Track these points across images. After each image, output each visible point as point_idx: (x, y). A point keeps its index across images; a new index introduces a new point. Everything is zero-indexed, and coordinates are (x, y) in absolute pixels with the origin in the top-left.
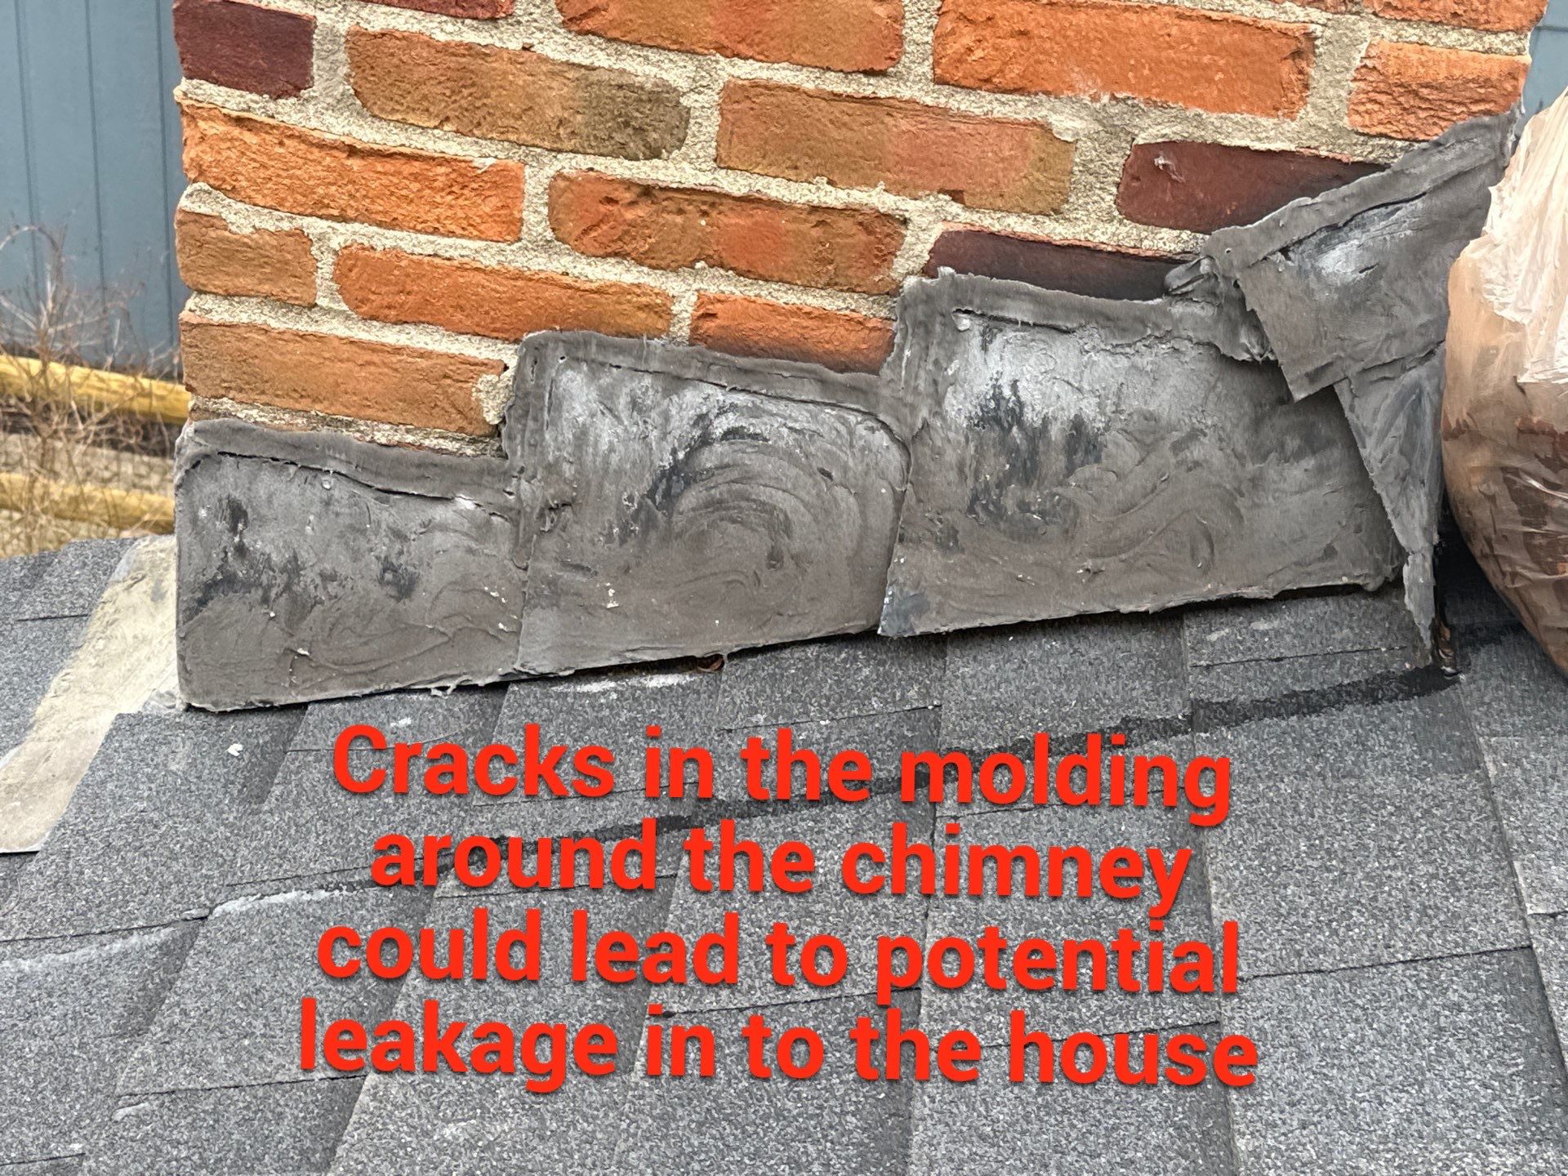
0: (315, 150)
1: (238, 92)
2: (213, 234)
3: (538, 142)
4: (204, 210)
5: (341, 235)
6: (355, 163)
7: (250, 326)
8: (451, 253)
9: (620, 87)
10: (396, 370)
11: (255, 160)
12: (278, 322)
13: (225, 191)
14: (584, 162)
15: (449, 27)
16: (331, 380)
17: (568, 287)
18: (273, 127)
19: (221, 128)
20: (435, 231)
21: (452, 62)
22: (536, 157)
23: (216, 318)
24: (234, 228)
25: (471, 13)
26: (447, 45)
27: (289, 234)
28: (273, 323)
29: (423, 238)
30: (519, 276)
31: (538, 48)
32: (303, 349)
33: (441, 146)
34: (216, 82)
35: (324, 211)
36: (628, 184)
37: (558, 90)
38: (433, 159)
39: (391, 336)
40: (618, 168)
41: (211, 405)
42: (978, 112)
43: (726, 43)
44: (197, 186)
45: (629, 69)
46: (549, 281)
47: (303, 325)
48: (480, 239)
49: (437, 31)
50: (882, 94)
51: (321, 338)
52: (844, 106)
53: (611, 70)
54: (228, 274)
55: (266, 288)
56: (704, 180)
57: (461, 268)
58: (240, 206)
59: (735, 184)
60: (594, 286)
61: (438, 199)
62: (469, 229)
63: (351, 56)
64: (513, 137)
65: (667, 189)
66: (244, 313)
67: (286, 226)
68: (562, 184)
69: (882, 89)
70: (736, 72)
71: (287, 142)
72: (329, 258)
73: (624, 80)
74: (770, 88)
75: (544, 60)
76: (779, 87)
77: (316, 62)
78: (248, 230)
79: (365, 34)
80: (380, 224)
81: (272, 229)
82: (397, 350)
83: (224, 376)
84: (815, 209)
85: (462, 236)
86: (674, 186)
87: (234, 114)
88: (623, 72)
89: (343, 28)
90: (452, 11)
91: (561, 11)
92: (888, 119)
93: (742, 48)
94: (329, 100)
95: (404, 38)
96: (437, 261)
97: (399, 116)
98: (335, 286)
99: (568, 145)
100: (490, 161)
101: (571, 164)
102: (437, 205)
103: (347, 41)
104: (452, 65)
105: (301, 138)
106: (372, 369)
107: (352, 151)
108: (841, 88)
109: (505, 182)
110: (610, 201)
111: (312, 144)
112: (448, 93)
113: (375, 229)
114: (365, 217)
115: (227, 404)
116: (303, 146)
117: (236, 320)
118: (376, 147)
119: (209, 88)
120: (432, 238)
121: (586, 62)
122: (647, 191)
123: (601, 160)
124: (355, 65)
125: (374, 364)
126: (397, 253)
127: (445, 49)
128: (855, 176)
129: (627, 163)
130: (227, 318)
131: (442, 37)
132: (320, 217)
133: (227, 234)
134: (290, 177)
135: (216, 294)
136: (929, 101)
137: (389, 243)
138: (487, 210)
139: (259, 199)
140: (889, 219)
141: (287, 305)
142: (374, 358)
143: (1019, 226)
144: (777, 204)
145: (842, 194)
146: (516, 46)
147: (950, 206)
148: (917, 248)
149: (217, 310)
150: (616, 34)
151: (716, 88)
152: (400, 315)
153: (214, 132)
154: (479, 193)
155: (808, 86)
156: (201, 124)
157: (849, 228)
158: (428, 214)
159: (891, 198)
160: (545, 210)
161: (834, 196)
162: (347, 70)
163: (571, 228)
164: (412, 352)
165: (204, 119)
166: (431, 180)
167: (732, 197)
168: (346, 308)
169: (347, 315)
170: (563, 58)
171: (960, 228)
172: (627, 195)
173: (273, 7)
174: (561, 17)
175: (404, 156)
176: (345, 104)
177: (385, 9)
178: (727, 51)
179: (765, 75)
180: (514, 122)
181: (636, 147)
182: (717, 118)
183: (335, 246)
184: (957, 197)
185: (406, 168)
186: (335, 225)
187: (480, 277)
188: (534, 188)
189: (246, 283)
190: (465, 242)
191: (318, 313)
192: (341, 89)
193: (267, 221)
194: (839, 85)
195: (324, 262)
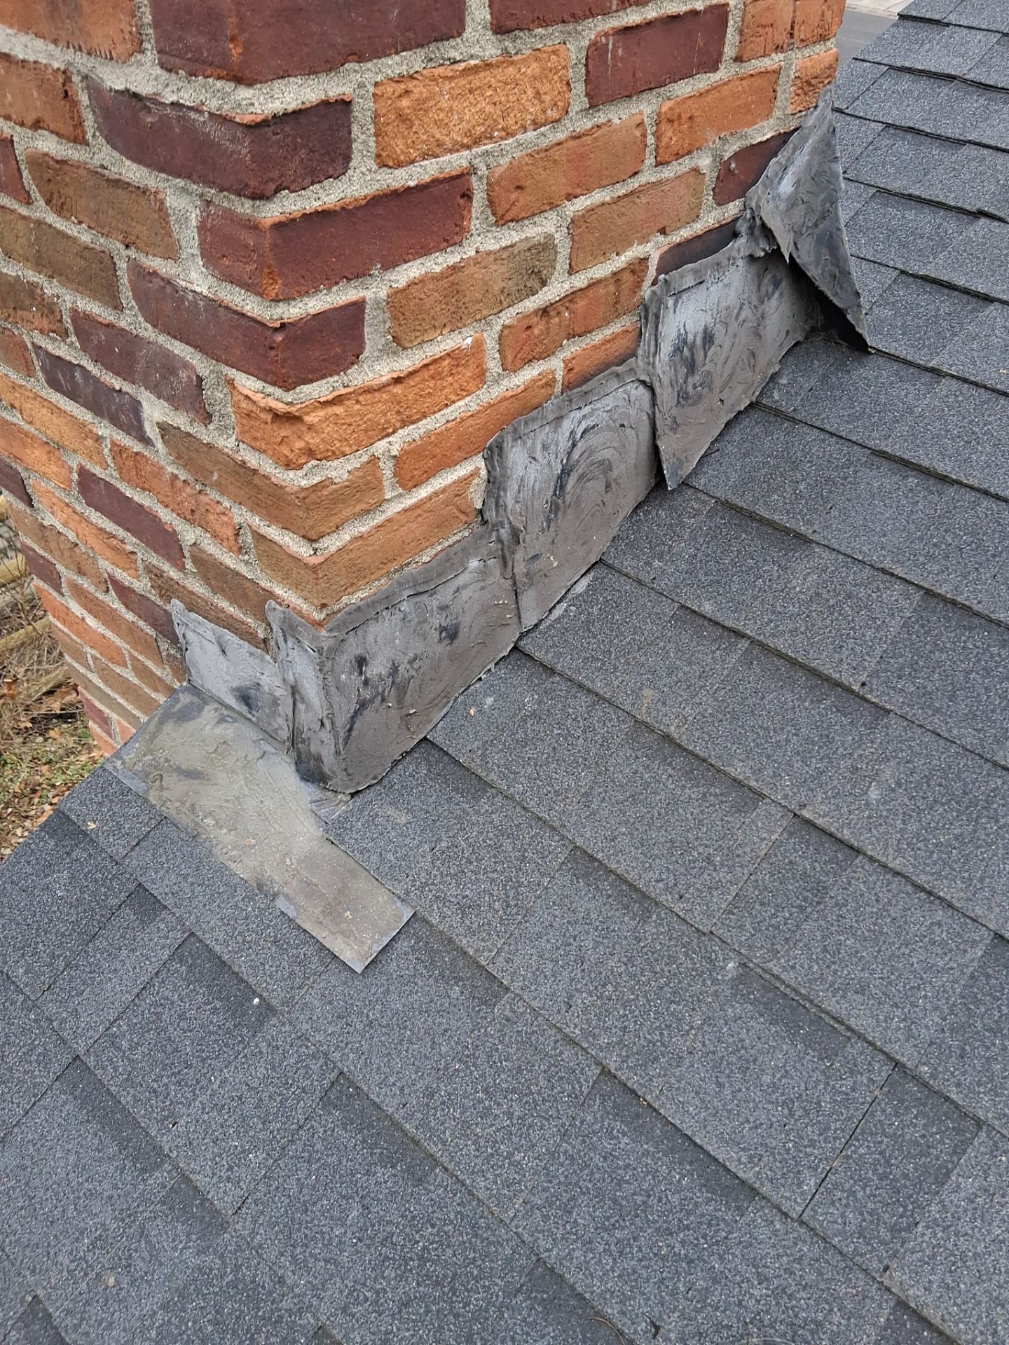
0: (376, 394)
1: (324, 381)
2: (326, 493)
3: (491, 312)
4: (316, 480)
5: (395, 443)
6: (397, 389)
7: (355, 539)
8: (456, 414)
9: (529, 249)
10: (432, 511)
11: (344, 424)
12: (363, 527)
13: (326, 458)
14: (513, 311)
15: (440, 260)
16: (400, 541)
17: (512, 396)
18: (350, 393)
19: (321, 413)
20: (446, 405)
21: (445, 283)
22: (489, 324)
23: (333, 549)
24: (337, 481)
25: (451, 242)
26: (442, 273)
27: (368, 463)
28: (363, 529)
29: (438, 415)
30: (491, 406)
31: (482, 249)
32: (383, 533)
33: (443, 346)
34: (311, 381)
35: (384, 433)
36: (536, 312)
37: (498, 270)
38: (441, 358)
39: (423, 492)
40: (531, 304)
41: (336, 608)
42: (672, 174)
43: (571, 191)
44: (309, 465)
45: (528, 235)
46: (505, 399)
47: (379, 518)
48: (467, 395)
49: (434, 266)
50: (636, 185)
51: (389, 520)
52: (620, 203)
53: (521, 241)
54: (336, 514)
55: (358, 508)
56: (567, 286)
57: (462, 420)
58: (336, 462)
59: (580, 281)
60: (522, 387)
61: (445, 384)
62: (464, 392)
63: (391, 312)
64: (478, 317)
65: (552, 304)
66: (346, 536)
67: (365, 458)
68: (506, 332)
69: (634, 184)
70: (577, 208)
71: (360, 398)
72: (390, 464)
73: (531, 244)
74: (592, 210)
75: (489, 253)
76: (598, 206)
77: (366, 330)
78: (346, 476)
79: (398, 292)
80: (413, 423)
81: (358, 466)
82: (430, 498)
83: (342, 583)
84: (615, 274)
85: (458, 400)
86: (558, 299)
87: (330, 397)
88: (527, 238)
89: (383, 293)
90: (442, 246)
91: (494, 214)
92: (638, 201)
93: (579, 191)
94: (376, 354)
95: (420, 281)
96: (449, 425)
97: (419, 340)
98: (395, 480)
99: (505, 304)
100: (469, 341)
101: (508, 317)
102: (444, 388)
103: (388, 303)
104: (446, 286)
105: (369, 390)
106: (419, 519)
107: (398, 381)
108: (622, 192)
109: (478, 345)
110: (529, 327)
111: (375, 390)
112: (444, 307)
113: (412, 427)
114: (404, 424)
115: (345, 600)
116: (369, 396)
117: (343, 543)
118: (411, 369)
119: (306, 389)
120: (442, 412)
121: (509, 244)
122: (544, 312)
123: (520, 304)
124: (394, 318)
125: (420, 515)
126: (428, 434)
127: (441, 276)
128: (625, 243)
129: (533, 298)
130: (339, 544)
131: (438, 269)
132: (379, 440)
133: (334, 487)
134: (365, 423)
135: (328, 534)
136: (653, 179)
137: (422, 431)
138: (470, 374)
139: (347, 450)
140: (644, 261)
141: (368, 512)
142: (419, 511)
143: (685, 233)
144: (599, 281)
145: (623, 258)
146: (473, 253)
147: (661, 238)
148: (652, 271)
149: (332, 544)
150: (523, 215)
151: (565, 224)
152: (429, 474)
153: (316, 420)
154: (466, 366)
155: (608, 199)
156: (307, 419)
157: (627, 277)
158: (440, 397)
159: (640, 248)
160: (497, 355)
161: (620, 261)
162: (388, 325)
163: (510, 358)
164: (436, 494)
165: (308, 414)
166: (440, 374)
167: (581, 290)
168: (401, 490)
169: (400, 495)
170: (497, 247)
171: (665, 248)
172: (536, 319)
173: (341, 303)
174: (492, 219)
175: (426, 366)
176: (385, 351)
177: (405, 266)
178: (570, 197)
179: (588, 202)
180: (478, 306)
181: (536, 285)
182: (568, 242)
183: (394, 453)
184: (663, 231)
185: (426, 374)
186: (390, 439)
187: (470, 422)
188: (491, 344)
189: (347, 512)
190: (461, 403)
191: (385, 506)
192: (383, 341)
193: (355, 462)
194: (621, 190)
195: (387, 469)
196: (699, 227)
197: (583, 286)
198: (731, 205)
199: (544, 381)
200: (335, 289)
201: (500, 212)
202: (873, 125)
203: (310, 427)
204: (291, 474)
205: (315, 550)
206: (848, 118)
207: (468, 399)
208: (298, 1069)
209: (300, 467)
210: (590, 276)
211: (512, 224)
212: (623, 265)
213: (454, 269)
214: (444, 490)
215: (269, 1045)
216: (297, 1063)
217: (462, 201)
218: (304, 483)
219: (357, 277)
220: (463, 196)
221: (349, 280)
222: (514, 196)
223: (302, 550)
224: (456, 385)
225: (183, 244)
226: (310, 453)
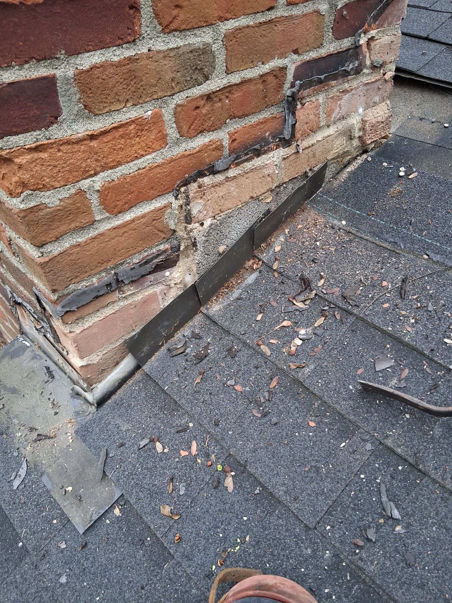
0: (75, 146)
1: (29, 134)
2: (42, 214)
3: (165, 94)
4: (32, 204)
5: (98, 182)
6: (94, 144)
7: (73, 247)
8: (145, 164)
9: (191, 52)
10: (135, 229)
11: (49, 165)
12: (81, 238)
13: (39, 189)
14: (183, 95)
15: (118, 53)
16: (112, 249)
17: (189, 155)
18: (51, 143)
19: (28, 157)
20: (137, 158)
21: (124, 69)
22: (165, 103)
23: (56, 253)
24: (50, 205)
25: (125, 40)
26: (119, 62)
27: (76, 194)
28: (80, 240)
29: (131, 164)
30: (172, 160)
31: (153, 48)
32: (97, 243)
33: (128, 115)
34: (16, 134)
35: (87, 174)
36: (202, 97)
37: (168, 64)
38: (127, 123)
39: (128, 217)
40: (197, 91)
41: (66, 292)
42: (300, 13)
43: (222, 15)
44: (25, 194)
45: (191, 42)
46: (183, 156)
47: (93, 233)
48: (153, 152)
49: (113, 57)
50: (273, 17)
51: (102, 235)
52: (263, 28)
53: (185, 45)
54: (54, 229)
55: (73, 225)
56: (225, 81)
57: (151, 169)
58: (48, 193)
59: (235, 79)
60: (197, 149)
61: (133, 142)
62: (149, 149)
63: (79, 87)
64: (155, 97)
65: (214, 93)
66: (66, 244)
67: (73, 191)
68: (179, 109)
69: (272, 15)
70: (229, 27)
71: (61, 148)
72: (96, 196)
73: (191, 49)
74: (239, 29)
75: (159, 52)
76: (244, 27)
77: (61, 99)
78: (58, 203)
79: (82, 72)
80: (111, 168)
81: (68, 196)
82: (133, 221)
83: (67, 276)
84: (262, 76)
85: (146, 155)
86: (218, 89)
87: (33, 145)
88: (189, 44)
89: (71, 73)
90: (117, 43)
91: (160, 24)
92: (275, 28)
93: (228, 15)
94: (72, 117)
95: (101, 66)
96: (140, 171)
97: (107, 109)
98: (102, 207)
99: (177, 90)
100: (149, 113)
101: (179, 99)
102: (132, 146)
103: (75, 80)
104: (124, 71)
105: (68, 142)
106: (126, 234)
107: (92, 137)
108: (262, 20)
109: (157, 119)
110: (197, 108)
111: (73, 143)
112: (125, 87)
113: (110, 171)
114: (105, 168)
115: (72, 287)
116: (69, 147)
117: (64, 248)
118: (102, 130)
119: (13, 139)
120: (134, 162)
121: (175, 46)
122: (209, 97)
123: (189, 91)
124: (82, 92)
125: (126, 232)
126: (124, 176)
127: (119, 64)
128: (269, 57)
129: (199, 88)
130: (60, 249)
131: (116, 59)
132: (85, 179)
133: (48, 210)
134: (68, 165)
135: (50, 242)
136: (286, 14)
137: (119, 174)
138: (153, 137)
139: (57, 184)
140: (283, 69)
141: (83, 228)
142: (125, 229)
143: (313, 55)
144: (250, 80)
145: (267, 66)
146: (145, 50)
147: (295, 57)
148: (290, 77)
149: (55, 249)
150: (183, 27)
151: (220, 38)
152: (130, 206)
153: (25, 161)
154: (148, 130)
155: (251, 23)
156: (17, 160)
157: (270, 79)
158: (131, 152)
159: (280, 61)
160: (174, 125)
161: (266, 68)
162: (78, 96)
163: (185, 128)
164: (138, 218)
165: (17, 157)
166: (128, 134)
167: (236, 85)
168: (108, 215)
169: (109, 218)
170: (165, 48)
171: (299, 63)
172: (202, 102)
173: (33, 77)
174: (159, 28)
175: (115, 128)
176: (78, 117)
177: (87, 54)
178: (223, 19)
179: (237, 24)
180: (154, 89)
181: (201, 78)
182: (223, 51)
183: (97, 188)
184: (296, 52)
185: (117, 134)
186: (94, 179)
187: (158, 170)
188: (168, 117)
189: (63, 228)
190: (148, 157)
191: (96, 225)
192: (76, 108)
193: (65, 193)
194: (261, 18)
195: (94, 200)
196: (323, 52)
197: (238, 82)
198: (345, 40)
199: (214, 146)
200: (26, 66)
201: (165, 23)
203: (20, 167)
204: (14, 200)
205: (42, 253)
207: (154, 155)
209: (19, 195)
210: (243, 75)
211: (176, 33)
212: (268, 71)
213: (130, 59)
214: (143, 216)
217: (131, 12)
218: (22, 206)
219: (45, 59)
220: (132, 7)
221: (39, 61)
222: (175, 12)
223: (34, 253)
224: (144, 145)
226: (24, 185)
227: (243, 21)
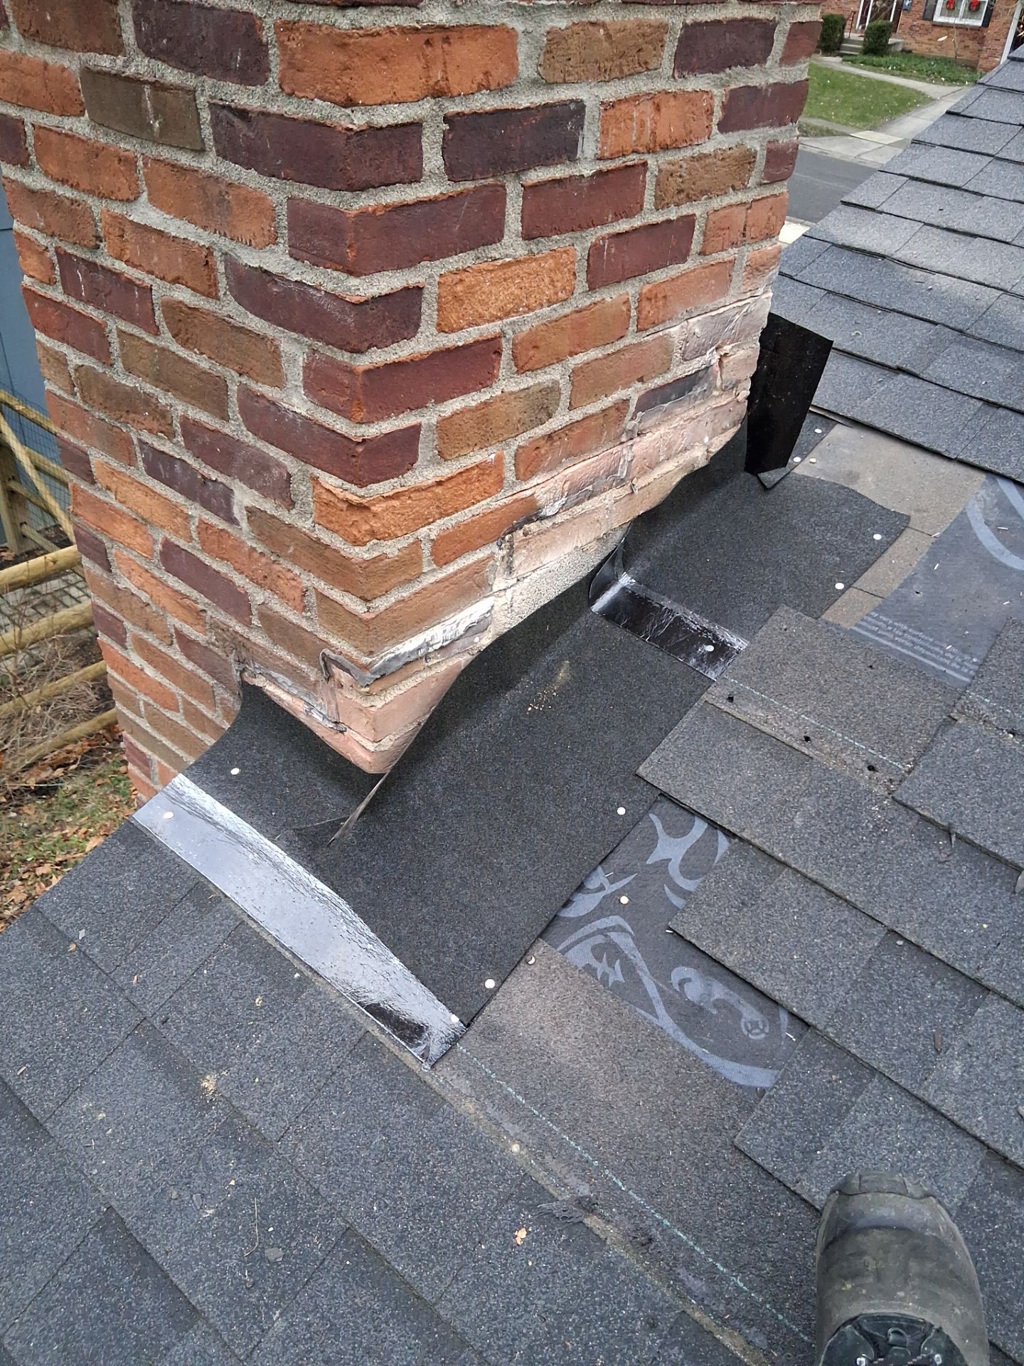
0: (424, 493)
1: (388, 482)
2: (381, 565)
3: (510, 436)
4: (376, 554)
5: (434, 530)
6: (439, 490)
8: (479, 511)
9: (541, 391)
10: (457, 584)
11: (399, 514)
12: (405, 593)
13: (384, 539)
14: (526, 436)
15: (476, 397)
18: (405, 491)
19: (384, 505)
20: (473, 504)
21: (478, 414)
22: (508, 445)
23: (382, 608)
24: (390, 556)
25: (484, 385)
26: (476, 407)
27: (413, 544)
28: (405, 595)
29: (466, 511)
31: (506, 390)
32: (419, 599)
33: (474, 460)
34: (379, 481)
35: (426, 522)
36: (543, 437)
37: (518, 405)
38: (472, 468)
39: (451, 569)
40: (540, 431)
41: (380, 655)
42: (649, 338)
43: (572, 349)
44: (371, 543)
45: (540, 381)
46: (516, 501)
47: (417, 587)
48: (489, 497)
49: (471, 402)
50: (622, 346)
51: (425, 589)
52: (610, 359)
53: (535, 385)
54: (386, 581)
55: (403, 578)
56: (567, 418)
57: (484, 516)
58: (390, 542)
59: (577, 415)
61: (473, 487)
62: (485, 495)
63: (439, 434)
64: (500, 439)
65: (555, 432)
66: (392, 599)
67: (411, 540)
68: (521, 451)
69: (620, 345)
70: (577, 362)
71: (412, 495)
72: (429, 545)
73: (542, 387)
74: (588, 363)
75: (511, 393)
76: (592, 361)
77: (420, 446)
78: (396, 553)
79: (445, 419)
80: (448, 515)
81: (406, 545)
82: (455, 574)
83: (386, 636)
84: (603, 411)
85: (482, 500)
86: (560, 428)
87: (391, 494)
88: (539, 383)
89: (434, 421)
90: (477, 388)
91: (516, 366)
92: (622, 357)
93: (579, 350)
94: (425, 463)
95: (461, 412)
96: (474, 518)
97: (457, 455)
98: (431, 558)
99: (521, 430)
100: (493, 456)
101: (522, 440)
102: (472, 490)
103: (437, 427)
104: (479, 416)
105: (419, 490)
107: (439, 483)
108: (611, 351)
109: (499, 459)
110: (537, 448)
111: (422, 490)
112: (476, 431)
113: (447, 518)
114: (442, 516)
116: (418, 494)
117: (390, 604)
118: (449, 476)
119: (374, 486)
120: (470, 509)
121: (526, 386)
122: (550, 437)
123: (532, 431)
124: (441, 438)
125: (447, 586)
126: (458, 525)
127: (477, 408)
128: (612, 388)
129: (541, 427)
130: (387, 605)
131: (474, 404)
132: (422, 527)
133: (388, 560)
134: (414, 513)
135: (380, 596)
136: (635, 341)
137: (454, 522)
138: (492, 481)
139: (399, 533)
140: (626, 402)
141: (409, 581)
142: (447, 583)
143: (659, 381)
144: (592, 415)
145: (610, 399)
146: (499, 393)
147: (639, 385)
148: (632, 409)
149: (381, 604)
150: (537, 366)
151: (568, 373)
152: (458, 555)
153: (380, 510)
154: (489, 475)
155: (600, 355)
156: (373, 508)
157: (613, 412)
158: (468, 497)
159: (624, 391)
160: (513, 468)
161: (607, 402)
162: (436, 443)
163: (522, 470)
164: (461, 571)
165: (374, 505)
166: (470, 480)
167: (578, 421)
168: (435, 566)
169: (434, 570)
170: (517, 389)
171: (643, 392)
172: (543, 442)
173: (405, 426)
174: (515, 369)
175: (460, 473)
176: (432, 462)
177: (451, 401)
178: (572, 354)
179: (586, 358)
180: (501, 431)
181: (544, 416)
182: (569, 387)
183: (433, 537)
184: (641, 380)
185: (460, 479)
186: (431, 526)
187: (490, 516)
188: (509, 460)
189: (394, 580)
190: (484, 502)
191: (422, 577)
192: (431, 454)
193: (403, 543)
194: (610, 349)
195: (426, 549)
196: (669, 377)
197: (580, 419)
198: (696, 361)
200: (401, 416)
201: (521, 364)
202: (817, 291)
203: (375, 515)
204: (357, 549)
205: (369, 608)
206: (797, 284)
207: (489, 499)
208: (331, 1028)
209: (364, 544)
210: (584, 411)
211: (528, 373)
212: (610, 405)
213: (486, 404)
214: (467, 568)
215: (308, 1009)
216: (331, 1023)
217: (494, 356)
218: (366, 556)
219: (417, 408)
220: (495, 352)
221: (411, 410)
222: (531, 353)
223: (358, 608)
224: (481, 489)
225: (289, 377)
226: (373, 534)
227: (593, 354)
